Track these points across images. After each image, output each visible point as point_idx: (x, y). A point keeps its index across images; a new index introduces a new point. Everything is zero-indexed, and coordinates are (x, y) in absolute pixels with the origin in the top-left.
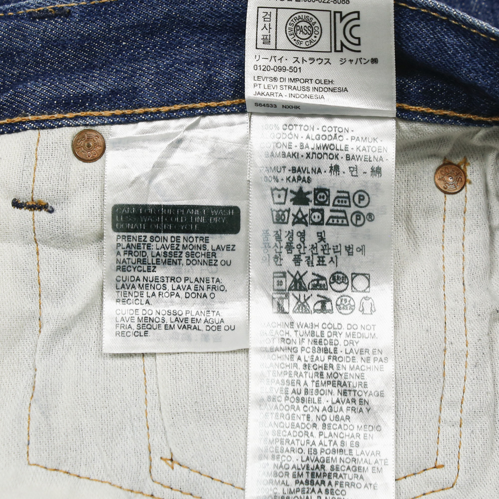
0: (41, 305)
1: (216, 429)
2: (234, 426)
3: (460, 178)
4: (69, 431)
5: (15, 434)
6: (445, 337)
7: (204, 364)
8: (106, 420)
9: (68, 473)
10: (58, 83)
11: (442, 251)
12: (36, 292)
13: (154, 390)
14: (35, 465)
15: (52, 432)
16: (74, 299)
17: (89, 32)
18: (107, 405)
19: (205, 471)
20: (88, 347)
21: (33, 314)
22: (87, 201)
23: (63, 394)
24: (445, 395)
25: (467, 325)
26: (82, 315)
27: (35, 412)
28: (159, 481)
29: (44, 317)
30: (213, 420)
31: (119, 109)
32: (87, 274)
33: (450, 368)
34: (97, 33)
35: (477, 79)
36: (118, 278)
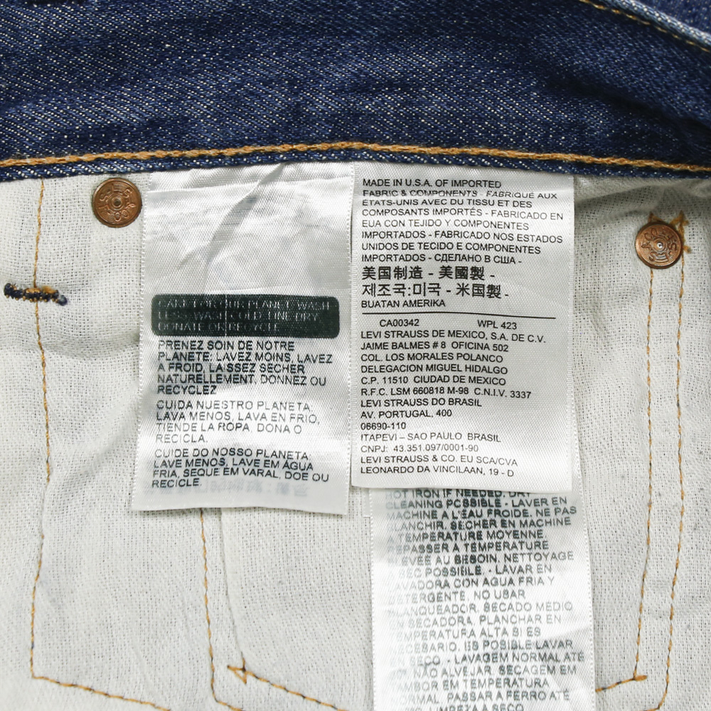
0: (49, 441)
1: (310, 622)
2: (336, 617)
3: (673, 244)
4: (92, 627)
5: (12, 633)
6: (650, 486)
7: (292, 524)
8: (146, 612)
9: (90, 690)
10: (68, 107)
11: (647, 356)
12: (41, 422)
13: (217, 564)
14: (42, 678)
15: (67, 629)
16: (97, 431)
17: (114, 27)
18: (148, 588)
19: (294, 686)
20: (120, 502)
21: (37, 454)
22: (116, 286)
23: (83, 573)
24: (649, 571)
25: (683, 467)
26: (109, 454)
27: (42, 601)
28: (225, 701)
29: (53, 457)
30: (305, 609)
31: (162, 149)
32: (116, 395)
33: (657, 531)
34: (126, 30)
35: (698, 110)
36: (160, 404)
